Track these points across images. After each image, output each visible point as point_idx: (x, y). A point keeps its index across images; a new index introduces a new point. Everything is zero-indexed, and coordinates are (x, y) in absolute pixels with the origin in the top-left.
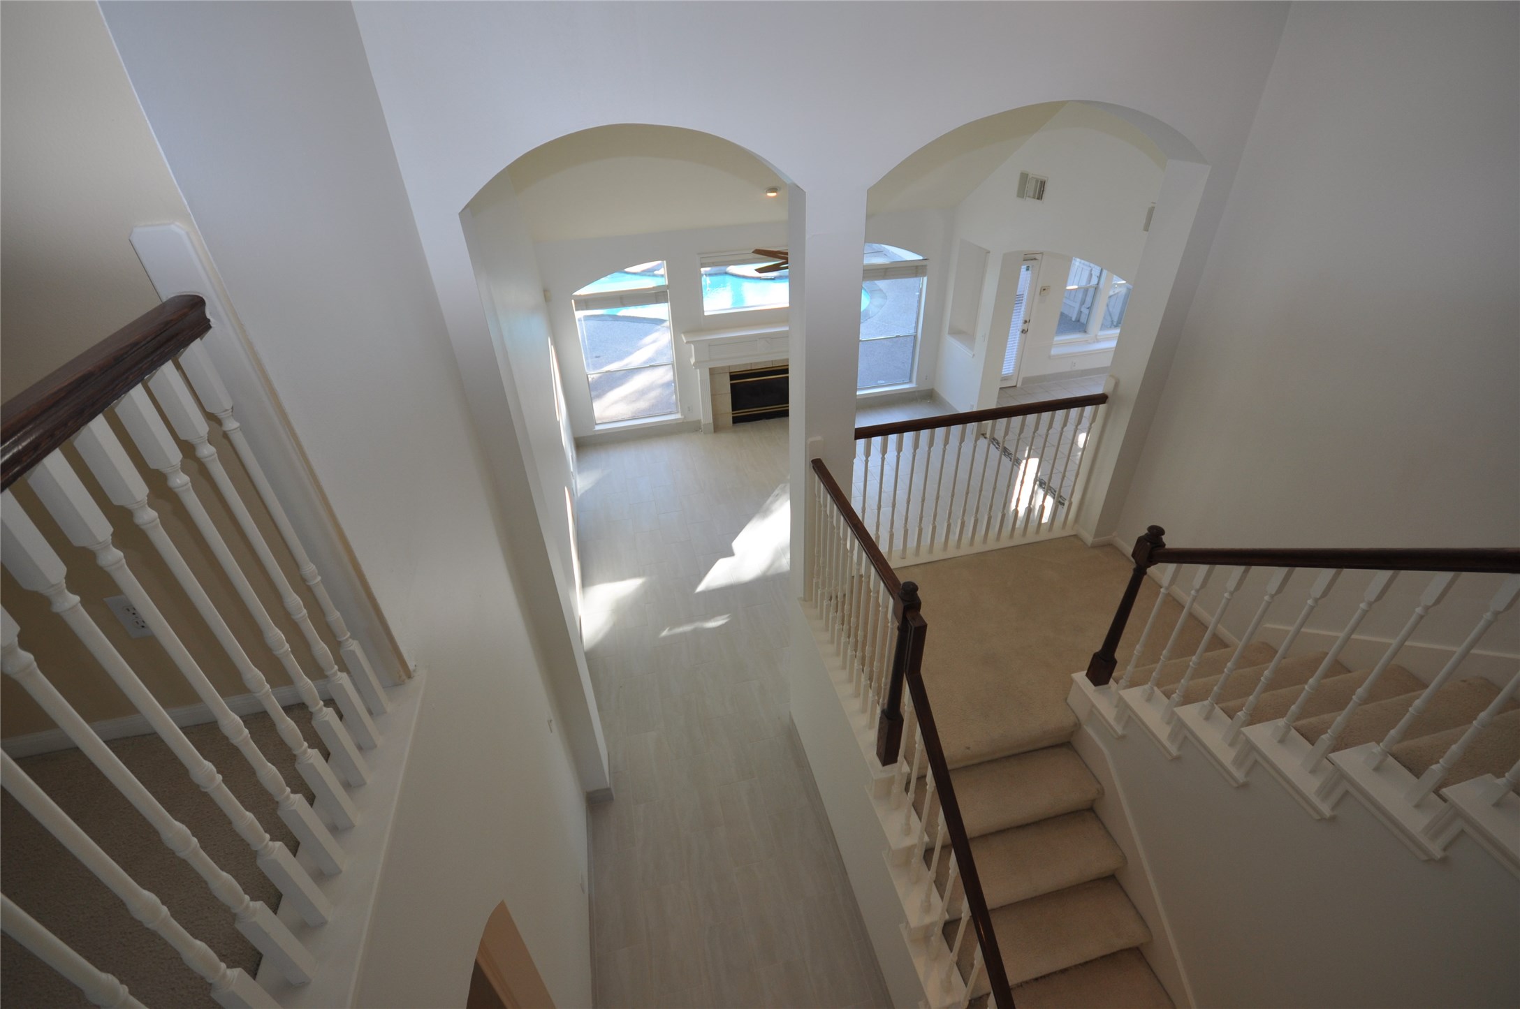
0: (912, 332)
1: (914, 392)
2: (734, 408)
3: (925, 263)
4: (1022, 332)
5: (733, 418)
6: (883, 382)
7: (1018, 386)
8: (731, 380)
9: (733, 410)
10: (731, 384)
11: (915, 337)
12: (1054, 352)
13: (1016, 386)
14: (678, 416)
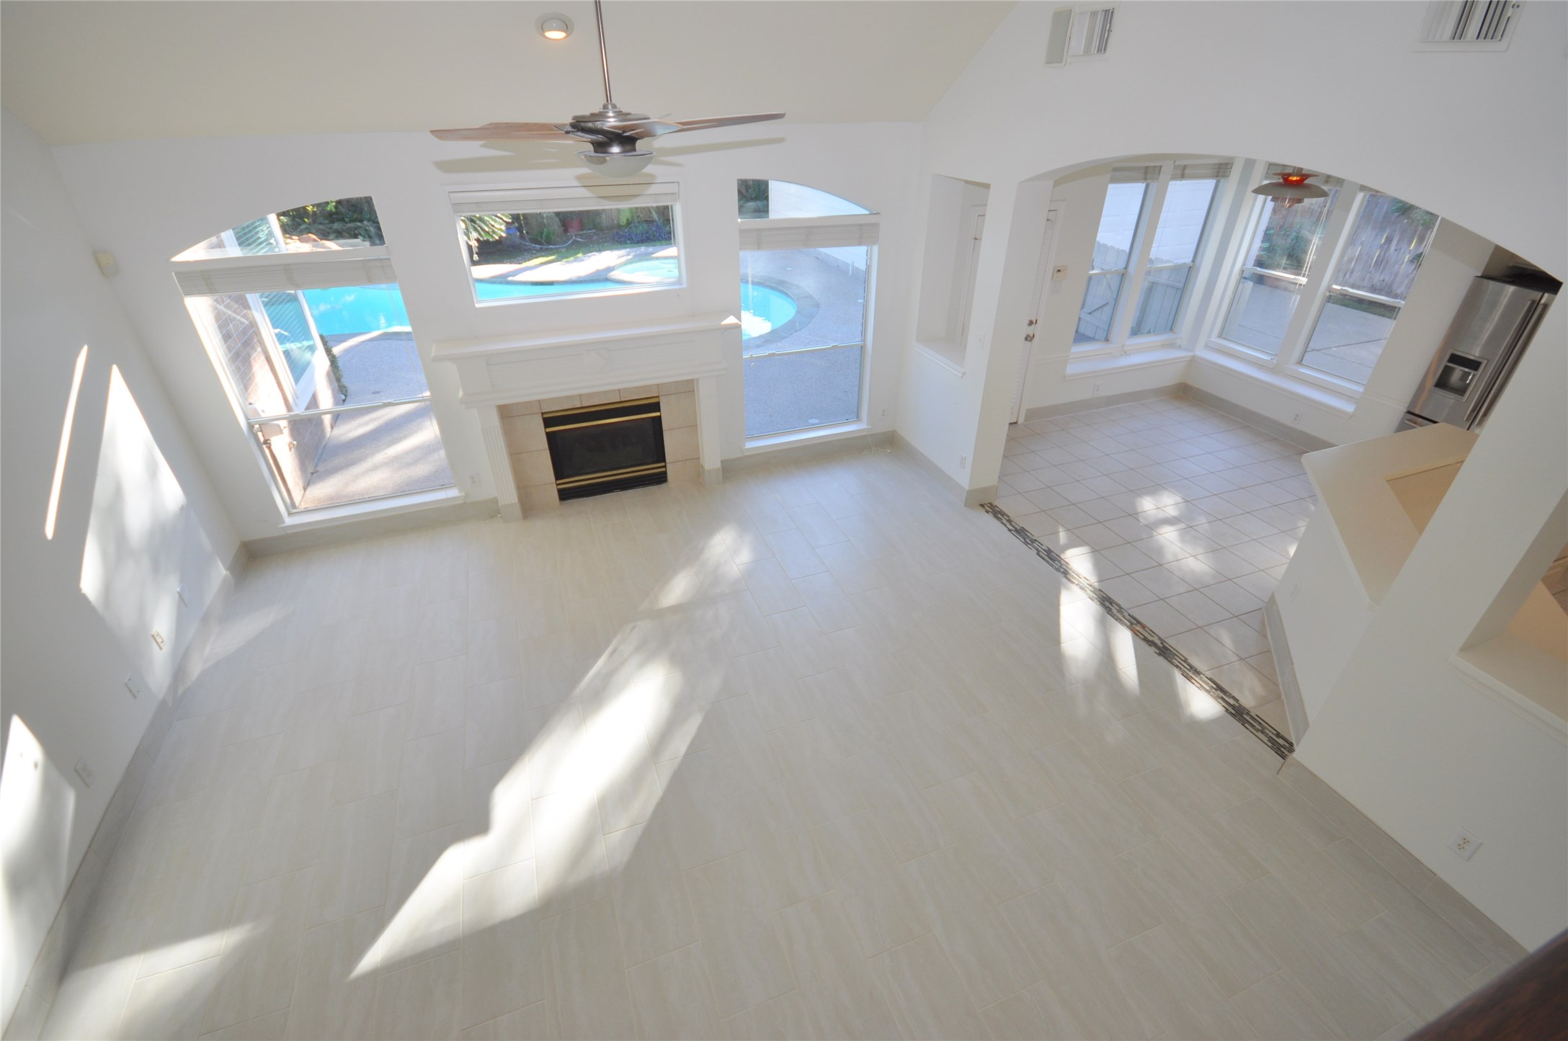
0: (857, 341)
1: (865, 436)
2: (559, 475)
3: (873, 219)
4: (1026, 339)
5: (560, 491)
6: (817, 421)
7: (1019, 423)
8: (546, 426)
9: (557, 479)
10: (548, 434)
11: (862, 348)
12: (1071, 369)
13: (1016, 423)
14: (453, 493)
